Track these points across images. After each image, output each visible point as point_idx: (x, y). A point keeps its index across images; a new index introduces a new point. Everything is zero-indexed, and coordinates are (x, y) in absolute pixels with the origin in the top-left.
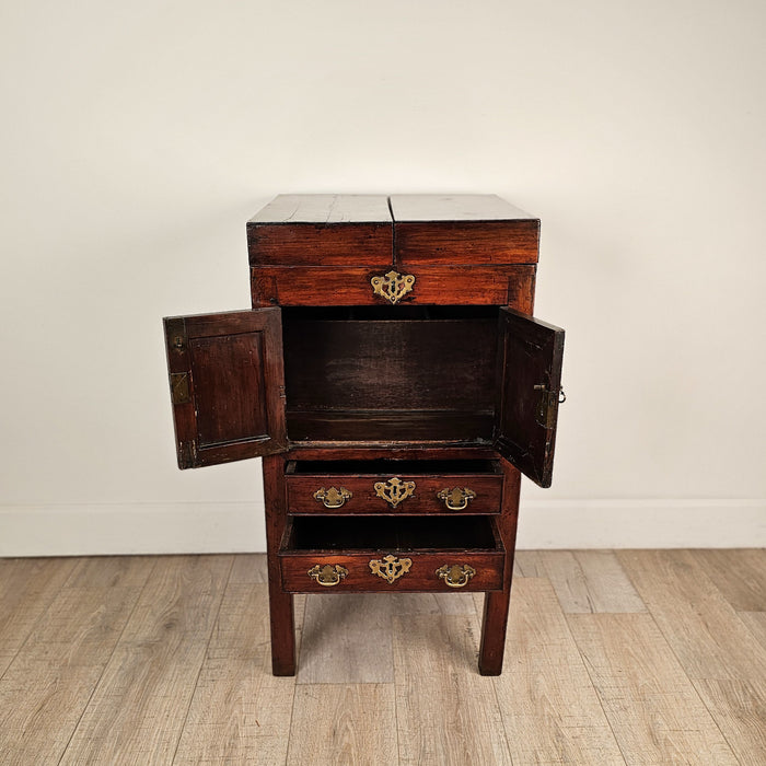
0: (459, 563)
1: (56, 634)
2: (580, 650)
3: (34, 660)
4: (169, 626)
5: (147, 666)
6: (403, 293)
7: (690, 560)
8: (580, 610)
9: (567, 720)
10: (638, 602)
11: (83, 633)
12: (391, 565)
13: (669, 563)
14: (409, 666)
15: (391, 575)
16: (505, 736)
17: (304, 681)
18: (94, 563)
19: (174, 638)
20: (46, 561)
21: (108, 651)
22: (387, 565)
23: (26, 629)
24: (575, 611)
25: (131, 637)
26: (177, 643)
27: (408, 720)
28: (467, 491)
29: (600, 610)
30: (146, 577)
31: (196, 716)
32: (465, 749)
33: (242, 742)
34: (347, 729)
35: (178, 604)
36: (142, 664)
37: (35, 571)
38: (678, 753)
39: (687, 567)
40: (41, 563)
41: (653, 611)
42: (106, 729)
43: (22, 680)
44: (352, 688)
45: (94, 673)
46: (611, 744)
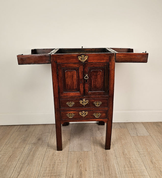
0: (98, 112)
1: (13, 142)
2: (134, 143)
3: (8, 147)
4: (39, 140)
5: (34, 148)
6: (85, 60)
7: (160, 124)
8: (134, 135)
9: (131, 158)
10: (148, 133)
11: (19, 141)
12: (84, 113)
13: (155, 125)
14: (95, 147)
15: (84, 116)
16: (117, 162)
17: (70, 151)
18: (22, 126)
19: (40, 142)
20: (10, 126)
21: (25, 145)
22: (83, 113)
23: (6, 141)
24: (133, 135)
25: (30, 142)
26: (41, 143)
27: (95, 159)
28: (100, 102)
29: (139, 135)
30: (33, 129)
31: (46, 158)
32: (108, 165)
33: (56, 164)
34: (81, 161)
35: (41, 135)
36: (33, 148)
37: (8, 128)
38: (157, 165)
39: (159, 126)
40: (9, 127)
41: (151, 135)
42: (25, 161)
43: (5, 151)
44: (82, 152)
45: (22, 150)
46: (142, 163)
